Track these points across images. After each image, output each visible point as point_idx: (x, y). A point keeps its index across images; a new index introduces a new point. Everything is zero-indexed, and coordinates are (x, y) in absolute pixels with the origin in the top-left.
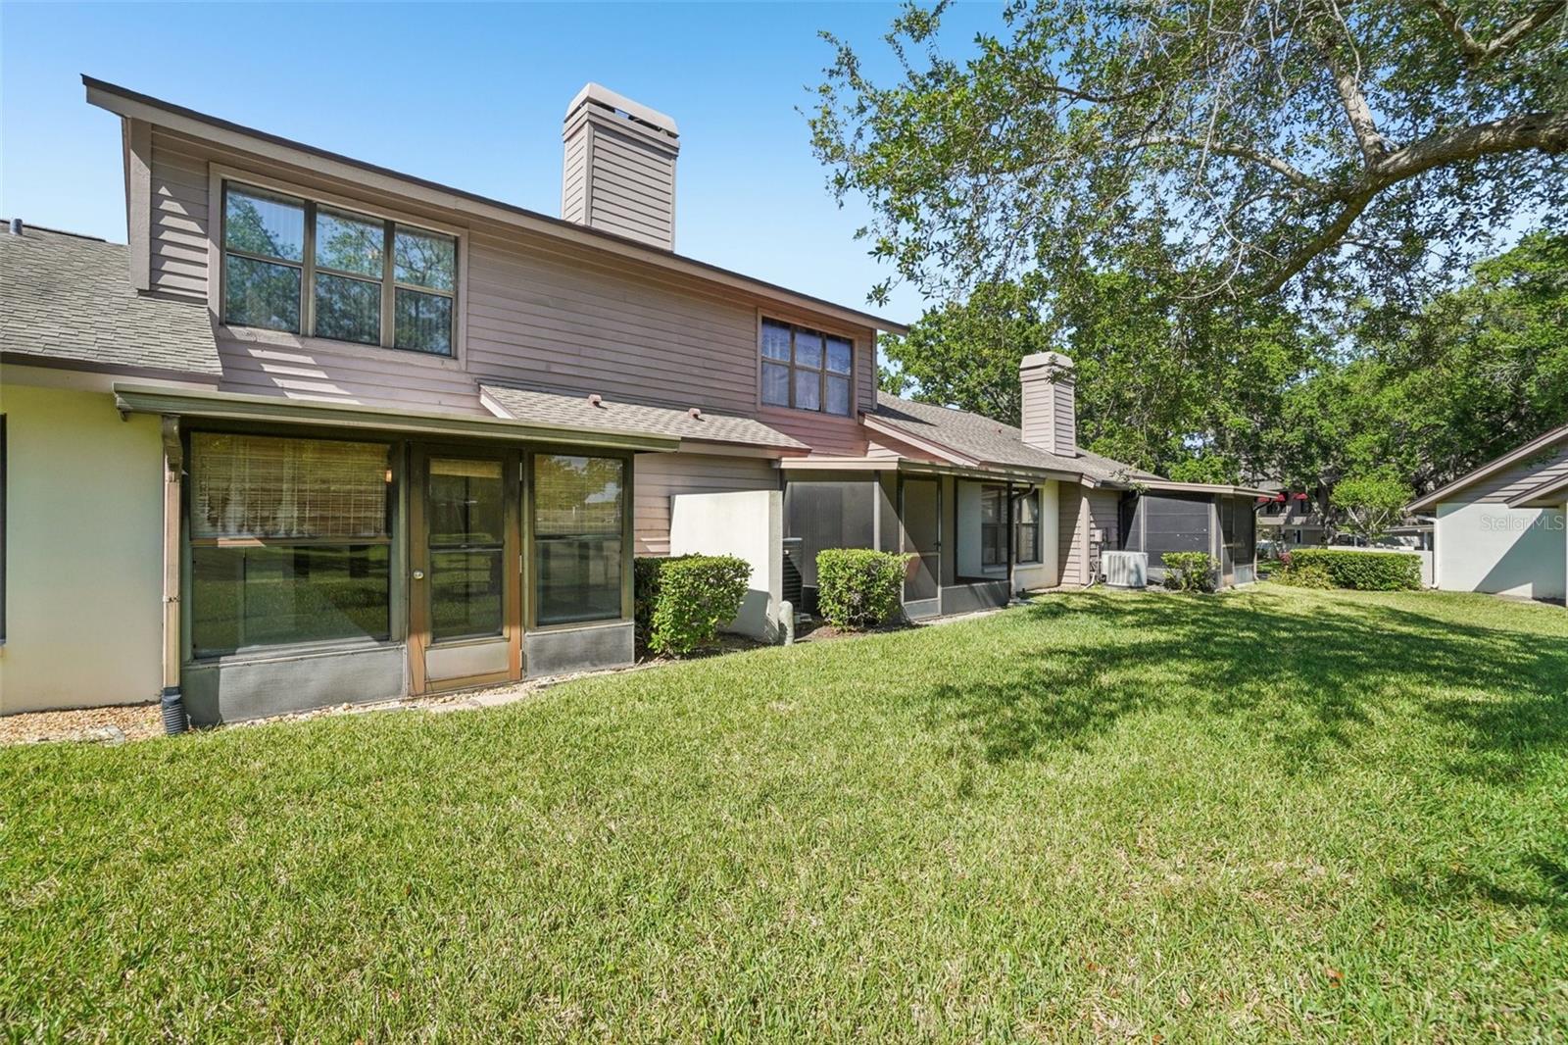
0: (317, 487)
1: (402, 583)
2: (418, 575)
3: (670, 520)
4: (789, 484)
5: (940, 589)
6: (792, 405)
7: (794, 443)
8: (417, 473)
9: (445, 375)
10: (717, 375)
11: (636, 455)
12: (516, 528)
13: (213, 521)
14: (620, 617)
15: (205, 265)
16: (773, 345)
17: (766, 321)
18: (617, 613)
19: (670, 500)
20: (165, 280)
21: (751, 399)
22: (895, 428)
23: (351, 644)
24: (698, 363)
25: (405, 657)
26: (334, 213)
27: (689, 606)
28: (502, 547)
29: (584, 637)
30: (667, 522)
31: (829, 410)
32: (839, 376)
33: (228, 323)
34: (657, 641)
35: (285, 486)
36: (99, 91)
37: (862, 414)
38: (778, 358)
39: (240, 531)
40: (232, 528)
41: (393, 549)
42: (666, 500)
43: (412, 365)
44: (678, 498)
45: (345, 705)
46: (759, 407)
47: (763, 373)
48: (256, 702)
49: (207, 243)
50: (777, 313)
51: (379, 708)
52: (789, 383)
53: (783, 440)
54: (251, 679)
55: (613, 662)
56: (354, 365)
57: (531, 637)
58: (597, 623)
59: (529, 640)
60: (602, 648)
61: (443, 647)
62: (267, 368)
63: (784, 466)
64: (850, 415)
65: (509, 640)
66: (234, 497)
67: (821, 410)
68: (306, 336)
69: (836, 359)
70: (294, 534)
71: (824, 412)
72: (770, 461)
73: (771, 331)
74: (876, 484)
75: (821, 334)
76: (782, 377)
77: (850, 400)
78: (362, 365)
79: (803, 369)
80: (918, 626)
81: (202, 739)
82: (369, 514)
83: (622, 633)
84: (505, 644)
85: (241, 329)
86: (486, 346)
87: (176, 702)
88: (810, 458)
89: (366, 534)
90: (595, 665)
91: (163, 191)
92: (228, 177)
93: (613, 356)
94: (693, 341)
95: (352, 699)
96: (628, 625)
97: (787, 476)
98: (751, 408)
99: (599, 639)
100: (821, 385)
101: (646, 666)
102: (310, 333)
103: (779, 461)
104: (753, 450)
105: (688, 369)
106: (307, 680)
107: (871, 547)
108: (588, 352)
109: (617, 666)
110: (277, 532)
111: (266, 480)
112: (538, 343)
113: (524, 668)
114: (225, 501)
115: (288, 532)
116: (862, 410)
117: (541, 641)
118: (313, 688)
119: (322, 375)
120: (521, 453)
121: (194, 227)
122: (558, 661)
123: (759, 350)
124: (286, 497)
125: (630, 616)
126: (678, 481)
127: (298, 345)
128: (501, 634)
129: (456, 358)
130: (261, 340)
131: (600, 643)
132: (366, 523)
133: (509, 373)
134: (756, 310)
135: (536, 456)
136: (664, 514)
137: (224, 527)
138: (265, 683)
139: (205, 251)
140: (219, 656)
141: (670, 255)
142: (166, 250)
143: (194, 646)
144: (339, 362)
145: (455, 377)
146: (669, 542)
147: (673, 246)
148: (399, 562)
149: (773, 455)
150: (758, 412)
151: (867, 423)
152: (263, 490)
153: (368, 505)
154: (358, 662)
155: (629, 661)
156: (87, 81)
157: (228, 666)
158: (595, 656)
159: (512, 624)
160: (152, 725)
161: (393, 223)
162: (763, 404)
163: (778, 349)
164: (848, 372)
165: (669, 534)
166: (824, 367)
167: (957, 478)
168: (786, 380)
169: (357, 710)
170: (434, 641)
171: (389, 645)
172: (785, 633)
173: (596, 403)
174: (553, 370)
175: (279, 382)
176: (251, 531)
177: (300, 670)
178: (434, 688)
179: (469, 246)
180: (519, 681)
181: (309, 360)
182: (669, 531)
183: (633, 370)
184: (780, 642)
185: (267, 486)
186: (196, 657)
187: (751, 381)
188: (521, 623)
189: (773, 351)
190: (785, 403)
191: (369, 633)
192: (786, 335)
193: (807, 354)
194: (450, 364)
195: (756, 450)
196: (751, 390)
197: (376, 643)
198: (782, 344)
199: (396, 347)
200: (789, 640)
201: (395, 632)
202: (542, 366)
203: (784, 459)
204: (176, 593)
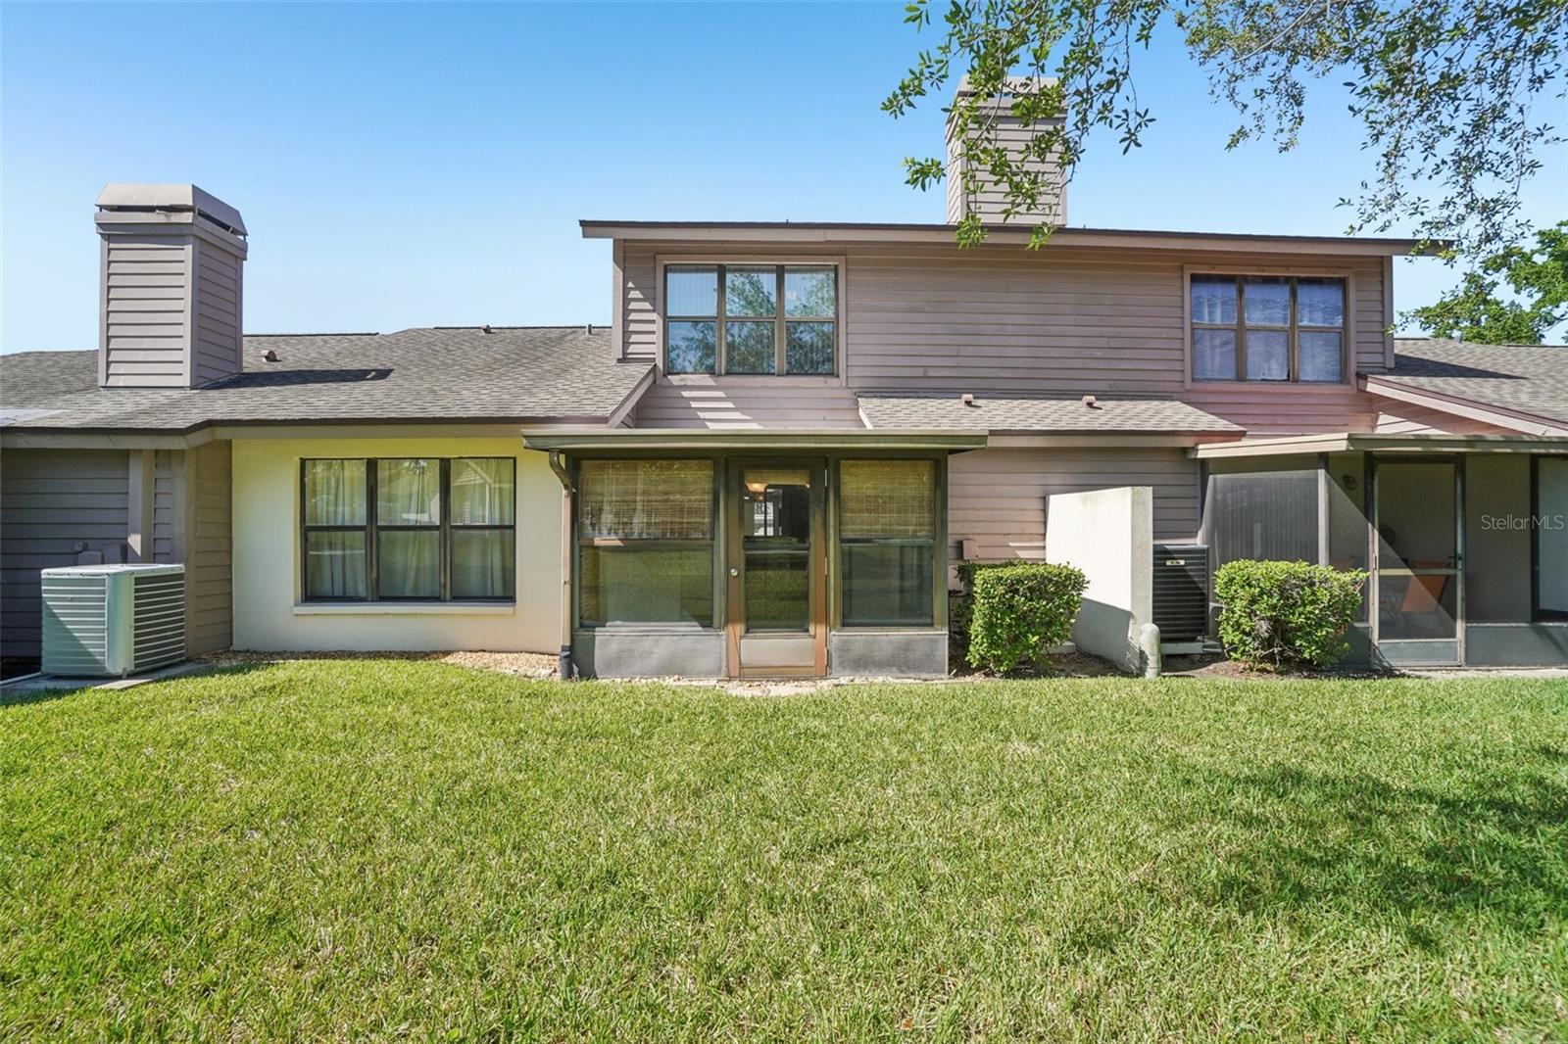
0: (660, 498)
1: (722, 578)
2: (734, 572)
3: (1045, 523)
4: (1211, 477)
5: (1460, 626)
6: (1241, 378)
7: (1221, 425)
8: (734, 483)
9: (827, 393)
10: (1127, 354)
11: (950, 458)
12: (820, 531)
13: (593, 525)
14: (931, 625)
15: (654, 333)
16: (1211, 306)
17: (1196, 279)
18: (929, 621)
19: (1044, 500)
20: (632, 349)
21: (1178, 377)
22: (1419, 390)
23: (683, 627)
24: (1103, 342)
25: (724, 643)
26: (740, 270)
27: (1003, 620)
28: (808, 549)
29: (891, 642)
30: (1042, 525)
31: (1303, 377)
32: (1320, 330)
33: (669, 374)
34: (973, 656)
35: (638, 498)
36: (590, 228)
37: (1362, 377)
38: (1218, 321)
39: (609, 534)
40: (605, 531)
41: (715, 549)
42: (1040, 501)
43: (800, 388)
44: (1053, 499)
45: (676, 677)
46: (1188, 385)
47: (1193, 342)
48: (617, 664)
49: (654, 316)
50: (1214, 266)
51: (701, 683)
52: (1236, 349)
53: (1206, 421)
54: (614, 647)
55: (922, 671)
56: (753, 393)
57: (837, 636)
58: (905, 629)
59: (834, 639)
60: (911, 655)
61: (755, 638)
62: (694, 405)
63: (1201, 455)
64: (1343, 378)
65: (815, 637)
66: (606, 508)
67: (1292, 378)
68: (720, 375)
69: (1316, 309)
70: (644, 536)
71: (1296, 381)
72: (1184, 451)
73: (1205, 291)
74: (1321, 473)
75: (1287, 280)
76: (1225, 344)
77: (1344, 360)
78: (761, 393)
79: (1257, 330)
80: (1403, 675)
81: (580, 685)
82: (698, 520)
83: (934, 641)
84: (810, 640)
85: (677, 377)
86: (864, 361)
87: (566, 657)
88: (1245, 442)
89: (696, 536)
90: (902, 672)
91: (630, 285)
92: (667, 262)
93: (995, 351)
94: (1094, 320)
95: (682, 673)
96: (941, 635)
97: (1211, 467)
98: (1175, 387)
99: (907, 646)
100: (1290, 347)
101: (962, 680)
102: (723, 372)
103: (1195, 449)
104: (1153, 438)
105: (1088, 353)
106: (652, 653)
107: (1314, 560)
108: (970, 351)
109: (927, 676)
110: (633, 534)
111: (626, 493)
112: (917, 350)
113: (829, 665)
114: (601, 510)
115: (641, 534)
116: (1363, 371)
117: (845, 642)
118: (654, 661)
119: (730, 405)
120: (826, 460)
121: (647, 306)
122: (863, 663)
123: (1187, 316)
124: (639, 507)
125: (943, 625)
126: (1055, 479)
127: (713, 384)
128: (807, 631)
129: (838, 376)
130: (689, 383)
131: (908, 650)
132: (695, 527)
133: (885, 383)
134: (1182, 268)
135: (842, 462)
136: (1038, 517)
137: (600, 529)
138: (622, 651)
139: (654, 322)
140: (595, 627)
141: (1061, 230)
142: (632, 327)
143: (581, 618)
144: (742, 393)
145: (837, 393)
146: (1044, 548)
147: (1065, 218)
148: (719, 557)
149: (1188, 442)
150: (1187, 391)
151: (1372, 387)
152: (624, 501)
153: (698, 512)
154: (687, 643)
155: (942, 672)
156: (583, 223)
157: (601, 635)
158: (902, 662)
159: (817, 622)
160: (545, 670)
161: (783, 266)
162: (1193, 380)
163: (1218, 311)
164: (1339, 322)
165: (1044, 539)
166: (1293, 322)
167: (1535, 457)
168: (1232, 346)
169: (684, 682)
170: (747, 631)
171: (711, 631)
172: (1146, 664)
173: (968, 403)
174: (930, 374)
175: (701, 415)
176: (616, 533)
177: (647, 643)
178: (746, 673)
179: (847, 270)
180: (822, 678)
181: (721, 394)
182: (1045, 535)
183: (1020, 363)
184: (1141, 673)
185: (626, 498)
186: (581, 626)
187: (1176, 355)
188: (827, 622)
189: (1211, 313)
190: (1231, 375)
191: (696, 620)
192: (1231, 291)
193: (1265, 310)
194: (832, 382)
195: (1159, 438)
196: (1177, 366)
197: (700, 628)
198: (1224, 303)
199: (788, 374)
200: (1151, 673)
201: (716, 622)
202: (919, 372)
203: (1200, 447)
204: (568, 579)
